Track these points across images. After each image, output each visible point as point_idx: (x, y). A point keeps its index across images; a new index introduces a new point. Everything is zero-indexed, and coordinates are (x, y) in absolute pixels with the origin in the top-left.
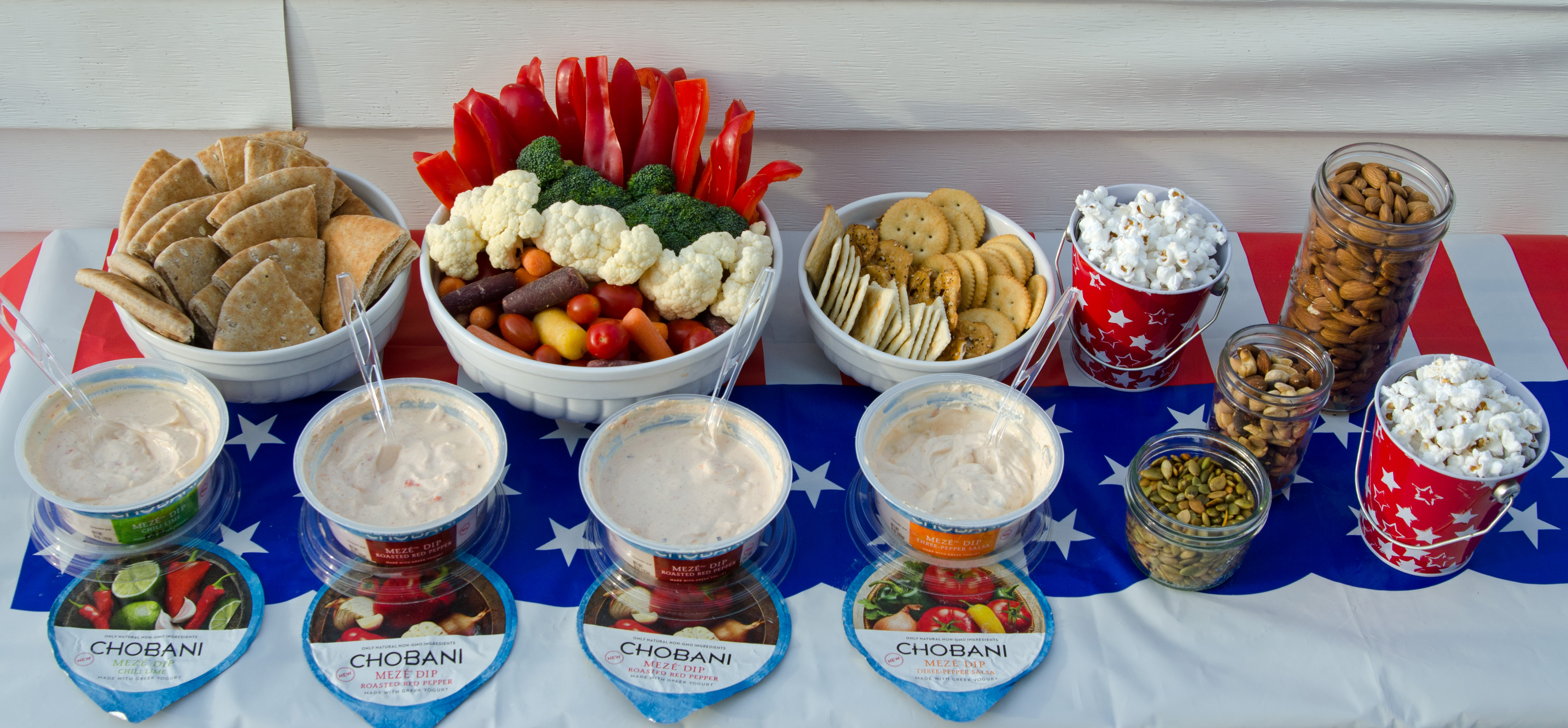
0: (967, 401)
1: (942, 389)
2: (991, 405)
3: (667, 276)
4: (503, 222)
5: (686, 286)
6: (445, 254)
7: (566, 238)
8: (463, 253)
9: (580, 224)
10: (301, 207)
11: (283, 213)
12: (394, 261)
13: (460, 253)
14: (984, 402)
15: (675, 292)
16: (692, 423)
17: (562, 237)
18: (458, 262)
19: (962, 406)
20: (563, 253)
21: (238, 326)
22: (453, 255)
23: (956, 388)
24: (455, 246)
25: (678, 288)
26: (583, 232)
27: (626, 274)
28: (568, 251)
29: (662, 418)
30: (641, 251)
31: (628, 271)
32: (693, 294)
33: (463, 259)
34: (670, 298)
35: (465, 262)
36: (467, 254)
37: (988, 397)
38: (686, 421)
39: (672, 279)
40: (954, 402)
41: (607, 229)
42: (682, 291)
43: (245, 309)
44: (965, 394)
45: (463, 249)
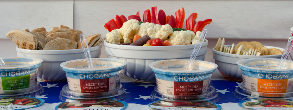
0: (269, 65)
1: (260, 62)
2: (276, 65)
3: (175, 36)
4: (128, 26)
5: (181, 37)
6: (111, 37)
7: (146, 29)
8: (116, 37)
9: (150, 26)
10: (72, 35)
11: (67, 35)
12: (96, 42)
13: (115, 37)
14: (274, 65)
15: (178, 40)
16: (184, 67)
17: (144, 28)
18: (115, 40)
19: (267, 67)
20: (145, 33)
21: (50, 47)
22: (113, 37)
23: (264, 62)
24: (114, 35)
25: (179, 38)
26: (151, 27)
27: (163, 34)
28: (147, 33)
29: (175, 65)
30: (168, 28)
31: (164, 33)
32: (183, 40)
33: (116, 39)
34: (176, 42)
35: (117, 40)
36: (117, 38)
37: (275, 63)
38: (182, 67)
39: (177, 36)
40: (264, 66)
41: (158, 27)
42: (180, 39)
43: (52, 44)
44: (268, 64)
45: (116, 36)
